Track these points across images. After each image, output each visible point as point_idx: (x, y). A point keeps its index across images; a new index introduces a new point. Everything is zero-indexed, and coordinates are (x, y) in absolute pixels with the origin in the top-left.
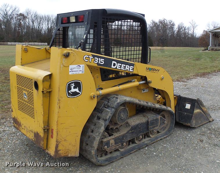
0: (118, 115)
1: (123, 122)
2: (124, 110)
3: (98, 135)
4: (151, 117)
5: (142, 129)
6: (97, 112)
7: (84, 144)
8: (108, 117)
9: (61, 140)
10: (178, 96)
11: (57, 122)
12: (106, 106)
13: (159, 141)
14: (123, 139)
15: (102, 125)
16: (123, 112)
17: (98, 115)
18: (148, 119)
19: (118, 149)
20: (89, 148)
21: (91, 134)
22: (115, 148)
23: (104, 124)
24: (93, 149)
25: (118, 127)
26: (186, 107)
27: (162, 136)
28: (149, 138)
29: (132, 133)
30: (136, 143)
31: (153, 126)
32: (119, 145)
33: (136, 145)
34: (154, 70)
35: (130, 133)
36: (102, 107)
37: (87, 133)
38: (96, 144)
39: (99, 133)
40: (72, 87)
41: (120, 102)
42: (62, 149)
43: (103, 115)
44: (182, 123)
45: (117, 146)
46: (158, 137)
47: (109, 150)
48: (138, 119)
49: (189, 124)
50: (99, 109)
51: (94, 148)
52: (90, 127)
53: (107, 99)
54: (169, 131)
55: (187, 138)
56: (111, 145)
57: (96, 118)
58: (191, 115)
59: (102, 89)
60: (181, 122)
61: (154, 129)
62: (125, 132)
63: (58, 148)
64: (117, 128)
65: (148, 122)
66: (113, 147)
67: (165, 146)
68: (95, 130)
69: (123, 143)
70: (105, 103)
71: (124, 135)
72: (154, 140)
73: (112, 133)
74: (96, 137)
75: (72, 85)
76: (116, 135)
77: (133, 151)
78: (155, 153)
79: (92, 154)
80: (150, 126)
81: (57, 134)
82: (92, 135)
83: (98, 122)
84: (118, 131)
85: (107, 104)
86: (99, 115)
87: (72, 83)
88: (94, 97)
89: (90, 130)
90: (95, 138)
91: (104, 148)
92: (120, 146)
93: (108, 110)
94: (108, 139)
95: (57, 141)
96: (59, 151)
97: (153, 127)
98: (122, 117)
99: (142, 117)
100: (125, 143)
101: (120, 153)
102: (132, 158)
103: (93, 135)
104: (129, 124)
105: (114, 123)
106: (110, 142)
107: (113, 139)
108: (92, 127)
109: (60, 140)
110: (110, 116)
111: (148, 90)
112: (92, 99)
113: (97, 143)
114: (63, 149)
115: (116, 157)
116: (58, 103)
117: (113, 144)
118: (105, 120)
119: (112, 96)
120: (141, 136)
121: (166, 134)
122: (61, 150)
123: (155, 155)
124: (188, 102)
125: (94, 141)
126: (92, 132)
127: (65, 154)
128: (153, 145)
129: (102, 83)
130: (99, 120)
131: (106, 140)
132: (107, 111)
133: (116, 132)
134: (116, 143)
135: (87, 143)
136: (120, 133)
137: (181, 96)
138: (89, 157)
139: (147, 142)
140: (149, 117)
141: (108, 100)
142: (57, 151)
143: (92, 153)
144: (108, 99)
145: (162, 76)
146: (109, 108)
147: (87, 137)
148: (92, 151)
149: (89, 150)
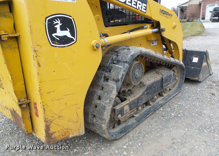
0: (132, 73)
1: (138, 81)
2: (138, 65)
3: (109, 103)
4: (165, 73)
5: (157, 89)
6: (103, 71)
7: (90, 116)
8: (120, 77)
9: (53, 118)
10: (184, 49)
11: (40, 91)
12: (114, 62)
13: (171, 99)
14: (138, 102)
15: (113, 88)
16: (138, 68)
17: (105, 75)
18: (162, 76)
19: (133, 115)
20: (97, 122)
21: (99, 102)
22: (130, 115)
23: (116, 86)
24: (103, 122)
25: (131, 88)
26: (193, 61)
27: (174, 93)
28: (162, 97)
29: (148, 93)
30: (151, 105)
31: (167, 83)
32: (133, 111)
33: (150, 106)
34: (168, 14)
35: (146, 94)
36: (110, 64)
37: (92, 101)
38: (107, 115)
39: (111, 99)
40: (58, 27)
41: (134, 54)
42: (57, 131)
43: (113, 74)
44: (189, 78)
45: (132, 112)
46: (170, 95)
47: (123, 118)
48: (152, 77)
49: (197, 79)
50: (105, 67)
51: (105, 120)
52: (95, 93)
53: (114, 51)
54: (180, 87)
55: (198, 92)
56: (125, 113)
57: (102, 80)
58: (199, 68)
59: (107, 36)
60: (187, 77)
61: (168, 87)
62: (141, 94)
63: (49, 130)
64: (129, 90)
65: (162, 79)
66: (128, 114)
67: (180, 105)
68: (103, 96)
69: (138, 108)
70: (113, 57)
71: (139, 98)
72: (167, 99)
73: (125, 97)
74: (106, 105)
75: (57, 22)
76: (131, 99)
77: (149, 114)
78: (173, 114)
79: (102, 129)
80: (164, 84)
81: (44, 110)
82: (100, 104)
83: (107, 85)
84: (132, 93)
85: (116, 58)
86: (107, 74)
87: (56, 18)
88: (98, 46)
89: (96, 97)
90: (105, 107)
91: (117, 118)
92: (135, 112)
93: (119, 66)
94: (121, 105)
95: (46, 121)
96: (52, 134)
97: (167, 85)
98: (137, 75)
99: (156, 74)
100: (140, 107)
101: (136, 119)
102: (149, 123)
103: (101, 102)
104: (144, 84)
105: (126, 84)
106: (124, 108)
107: (127, 104)
108: (99, 92)
109: (51, 118)
110: (123, 75)
111: (157, 43)
112: (95, 50)
113: (109, 114)
114: (59, 129)
115: (131, 125)
116: (35, 57)
117: (128, 111)
118: (117, 81)
119: (121, 48)
120: (156, 96)
121: (177, 91)
122: (55, 132)
123: (175, 117)
124: (195, 55)
125: (104, 111)
126: (100, 98)
127: (63, 136)
128: (167, 104)
129: (106, 29)
130: (107, 81)
131: (119, 108)
132: (118, 68)
133: (129, 95)
134: (131, 109)
135: (95, 114)
136: (134, 96)
137: (187, 49)
138: (99, 132)
139: (161, 102)
140: (163, 73)
141: (116, 54)
142: (48, 134)
143: (103, 127)
144: (117, 52)
145: (174, 23)
146: (120, 64)
147: (93, 106)
148: (103, 125)
149: (98, 124)
